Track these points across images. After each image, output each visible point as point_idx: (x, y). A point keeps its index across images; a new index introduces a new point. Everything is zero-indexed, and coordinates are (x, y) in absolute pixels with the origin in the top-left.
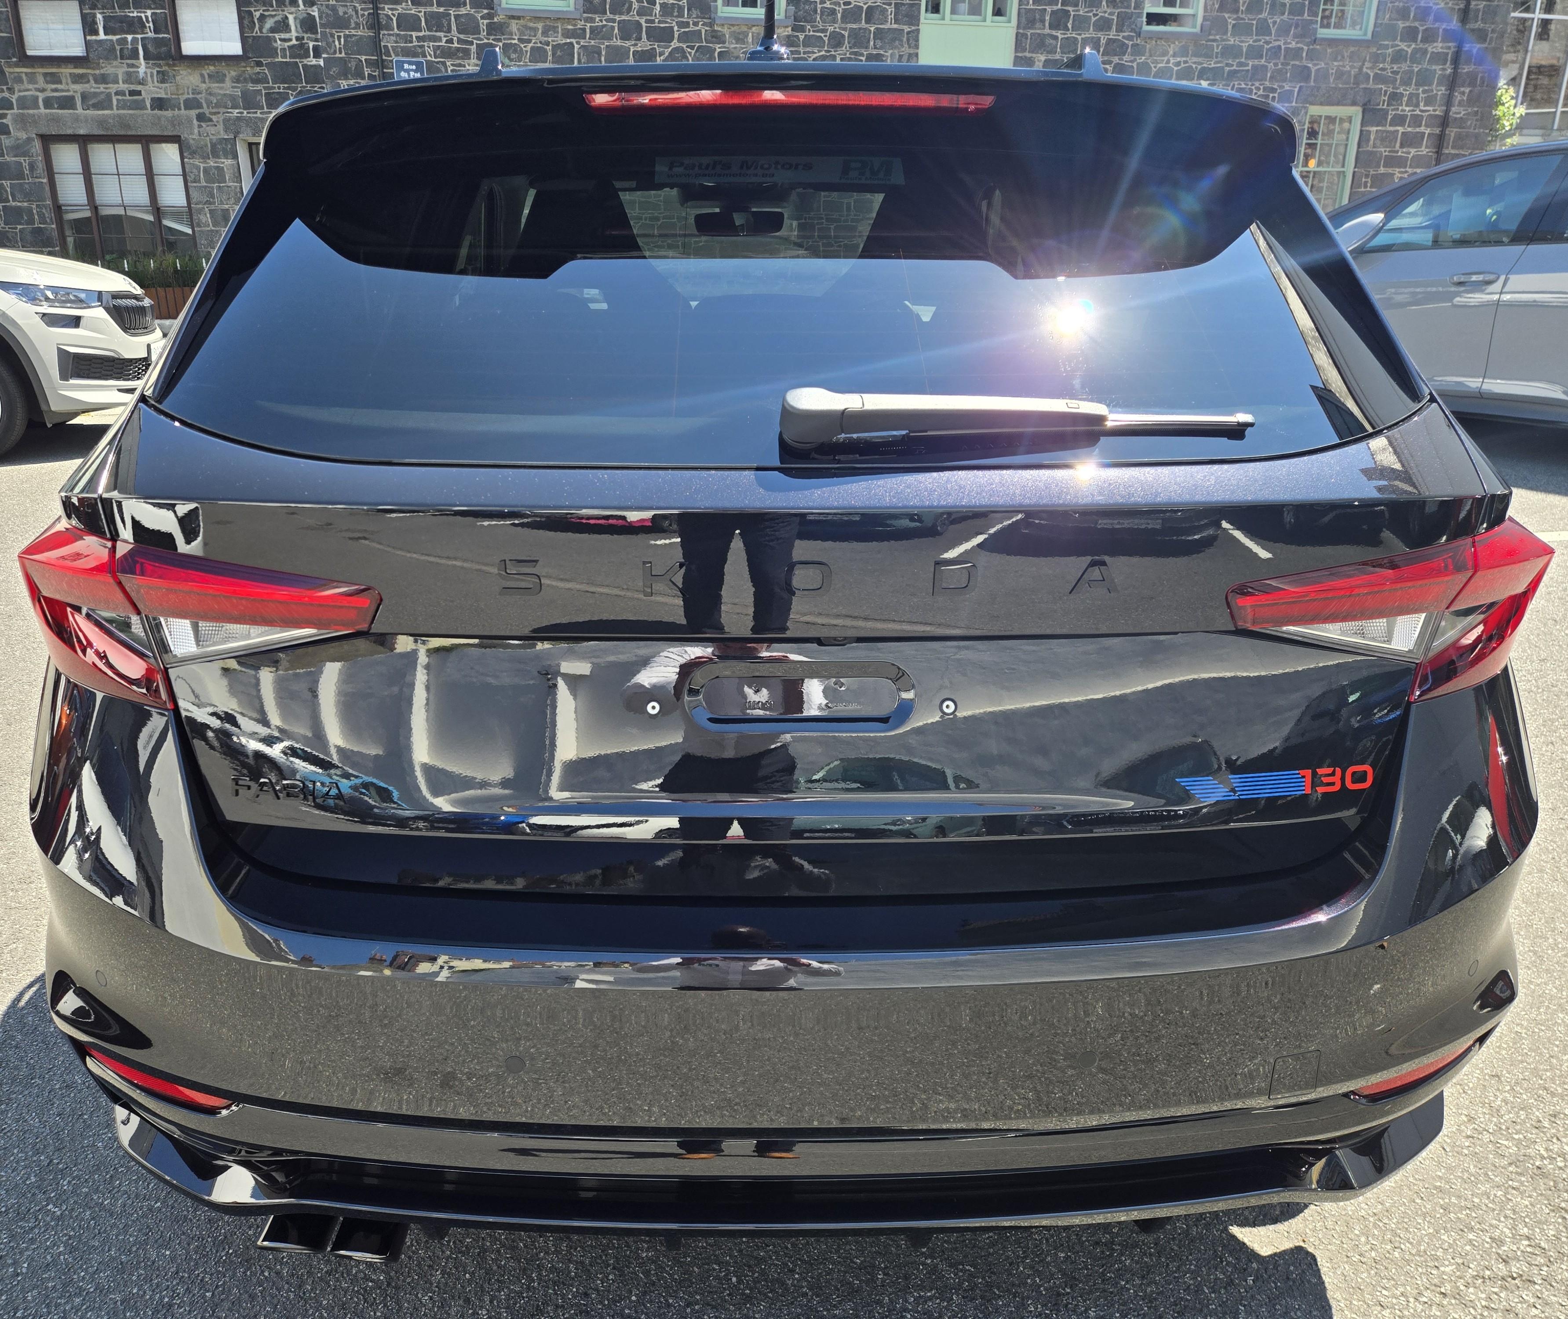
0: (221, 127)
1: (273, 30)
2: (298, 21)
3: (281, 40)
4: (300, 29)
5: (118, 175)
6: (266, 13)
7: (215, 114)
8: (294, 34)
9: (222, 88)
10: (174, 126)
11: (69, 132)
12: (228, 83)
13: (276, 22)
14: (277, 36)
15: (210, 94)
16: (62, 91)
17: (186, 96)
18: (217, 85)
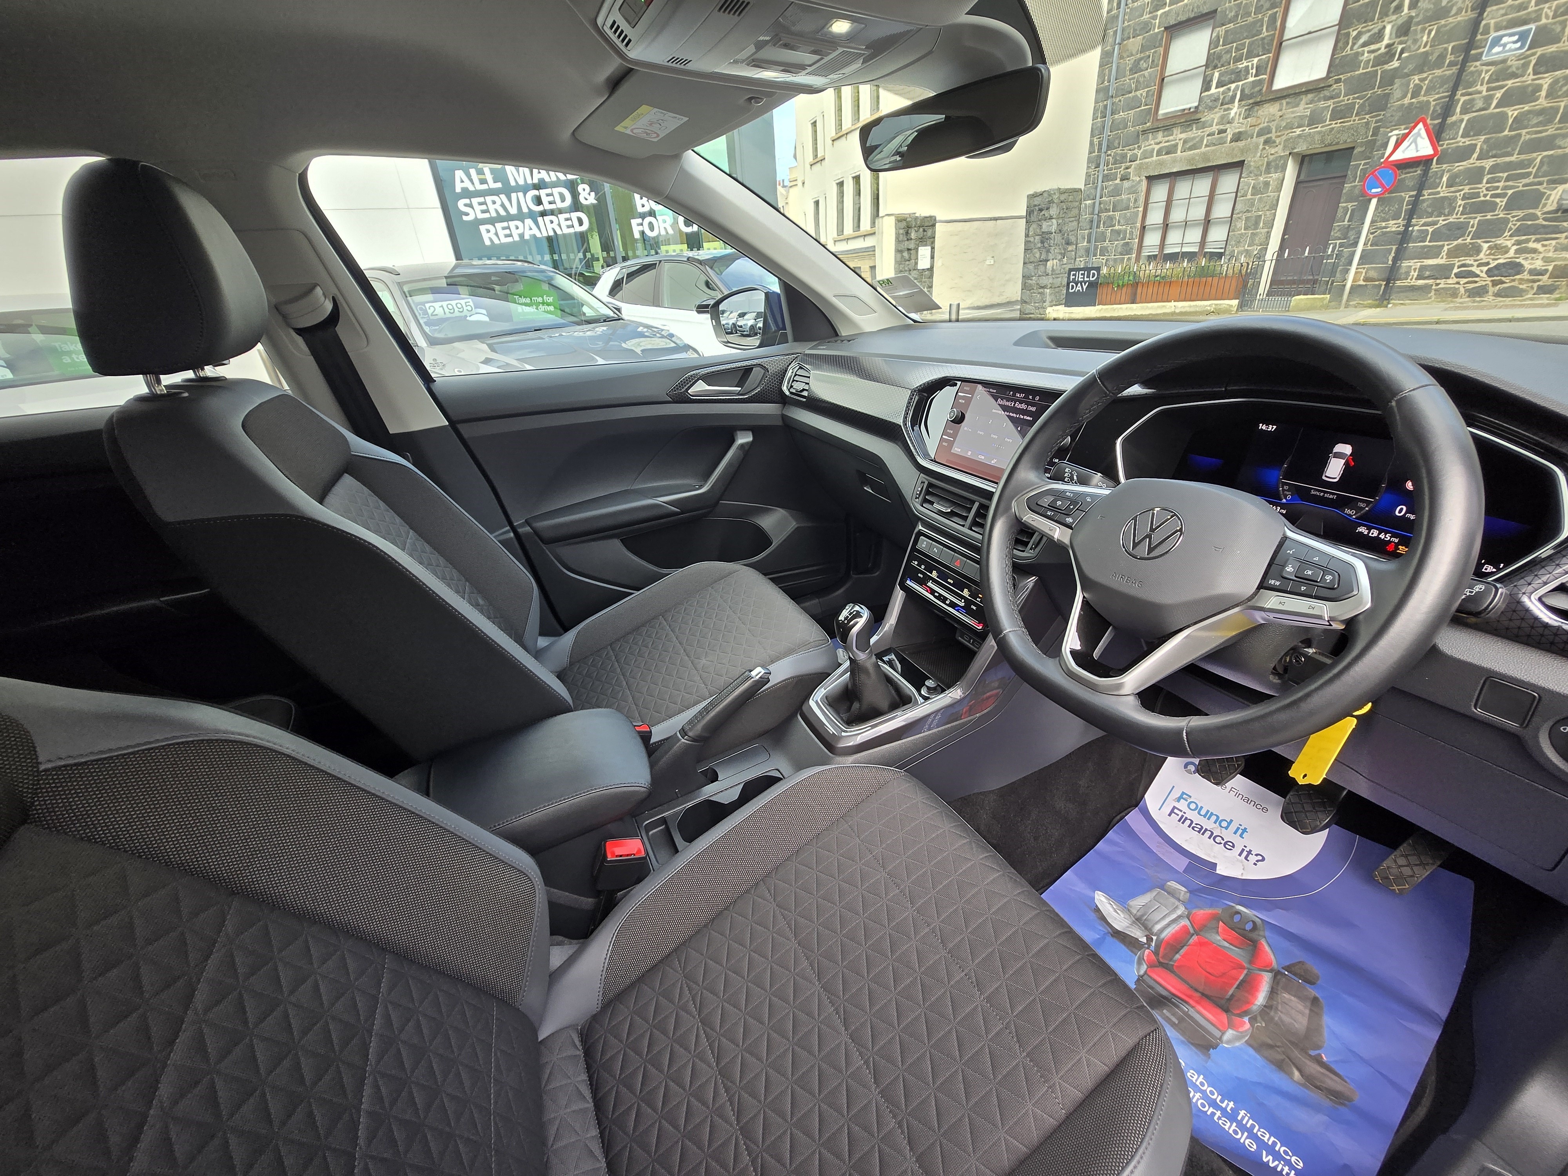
0: (1281, 147)
1: (1365, 45)
2: (1395, 27)
3: (1368, 52)
4: (1394, 35)
5: (1190, 198)
6: (1364, 30)
7: (1279, 136)
8: (1386, 41)
9: (1293, 112)
10: (1242, 154)
11: (1167, 171)
12: (1302, 105)
13: (1370, 37)
14: (1366, 49)
15: (1282, 120)
16: (1172, 141)
17: (1261, 126)
18: (1291, 110)
